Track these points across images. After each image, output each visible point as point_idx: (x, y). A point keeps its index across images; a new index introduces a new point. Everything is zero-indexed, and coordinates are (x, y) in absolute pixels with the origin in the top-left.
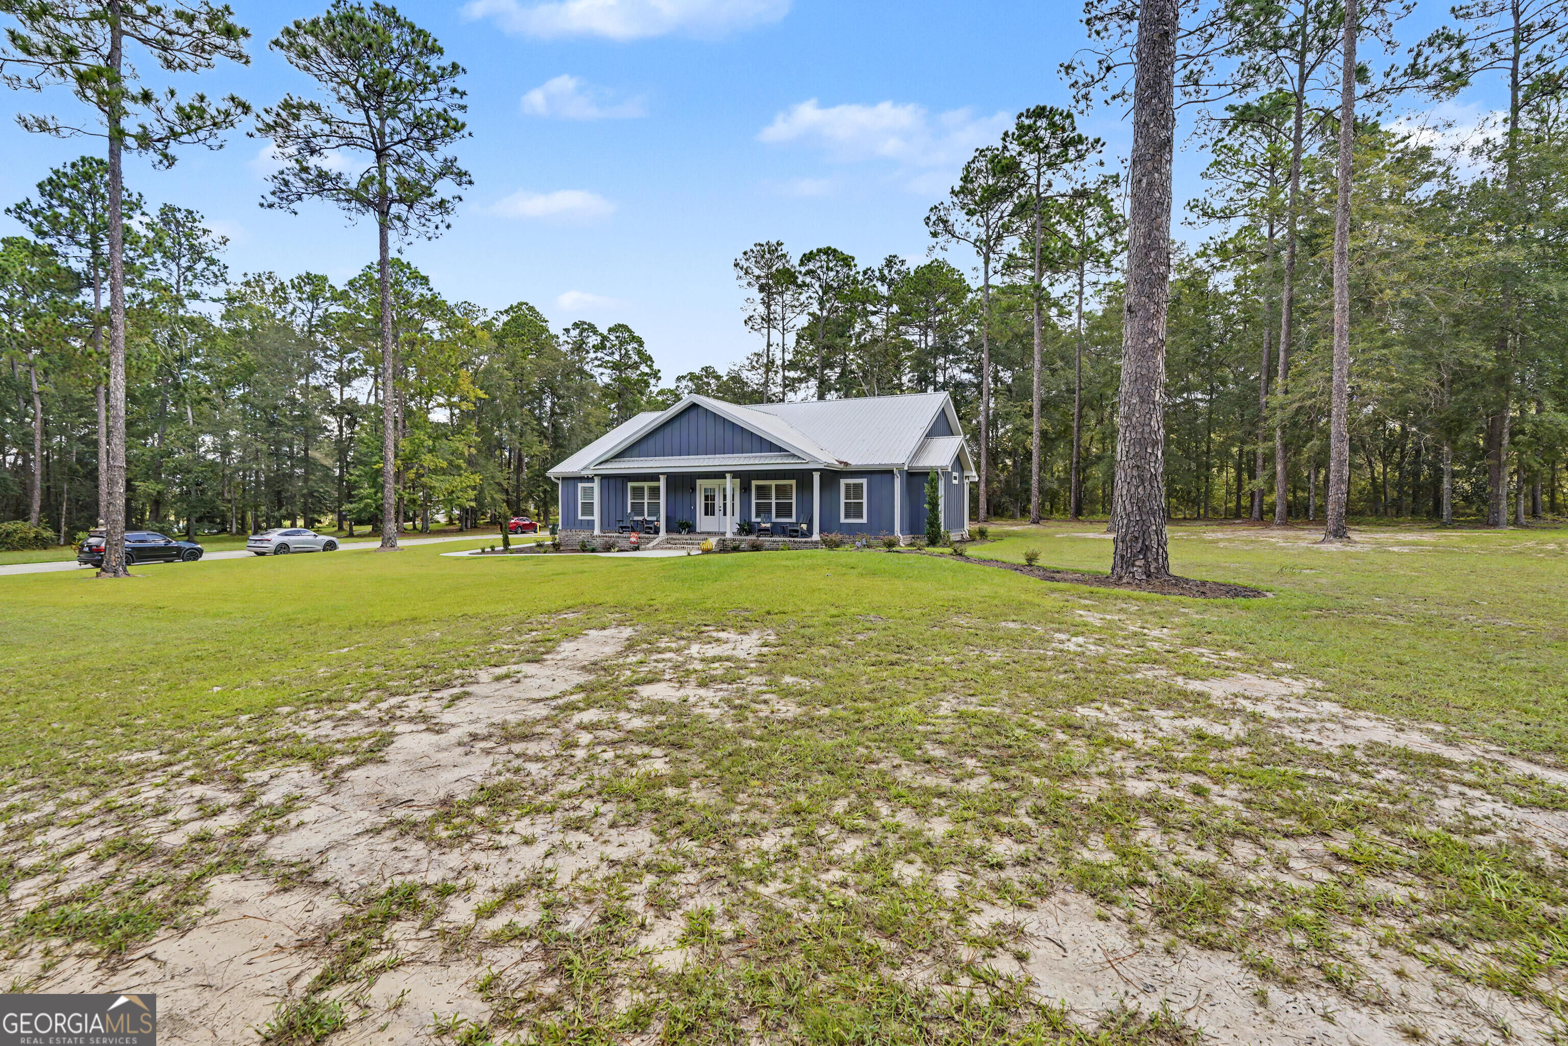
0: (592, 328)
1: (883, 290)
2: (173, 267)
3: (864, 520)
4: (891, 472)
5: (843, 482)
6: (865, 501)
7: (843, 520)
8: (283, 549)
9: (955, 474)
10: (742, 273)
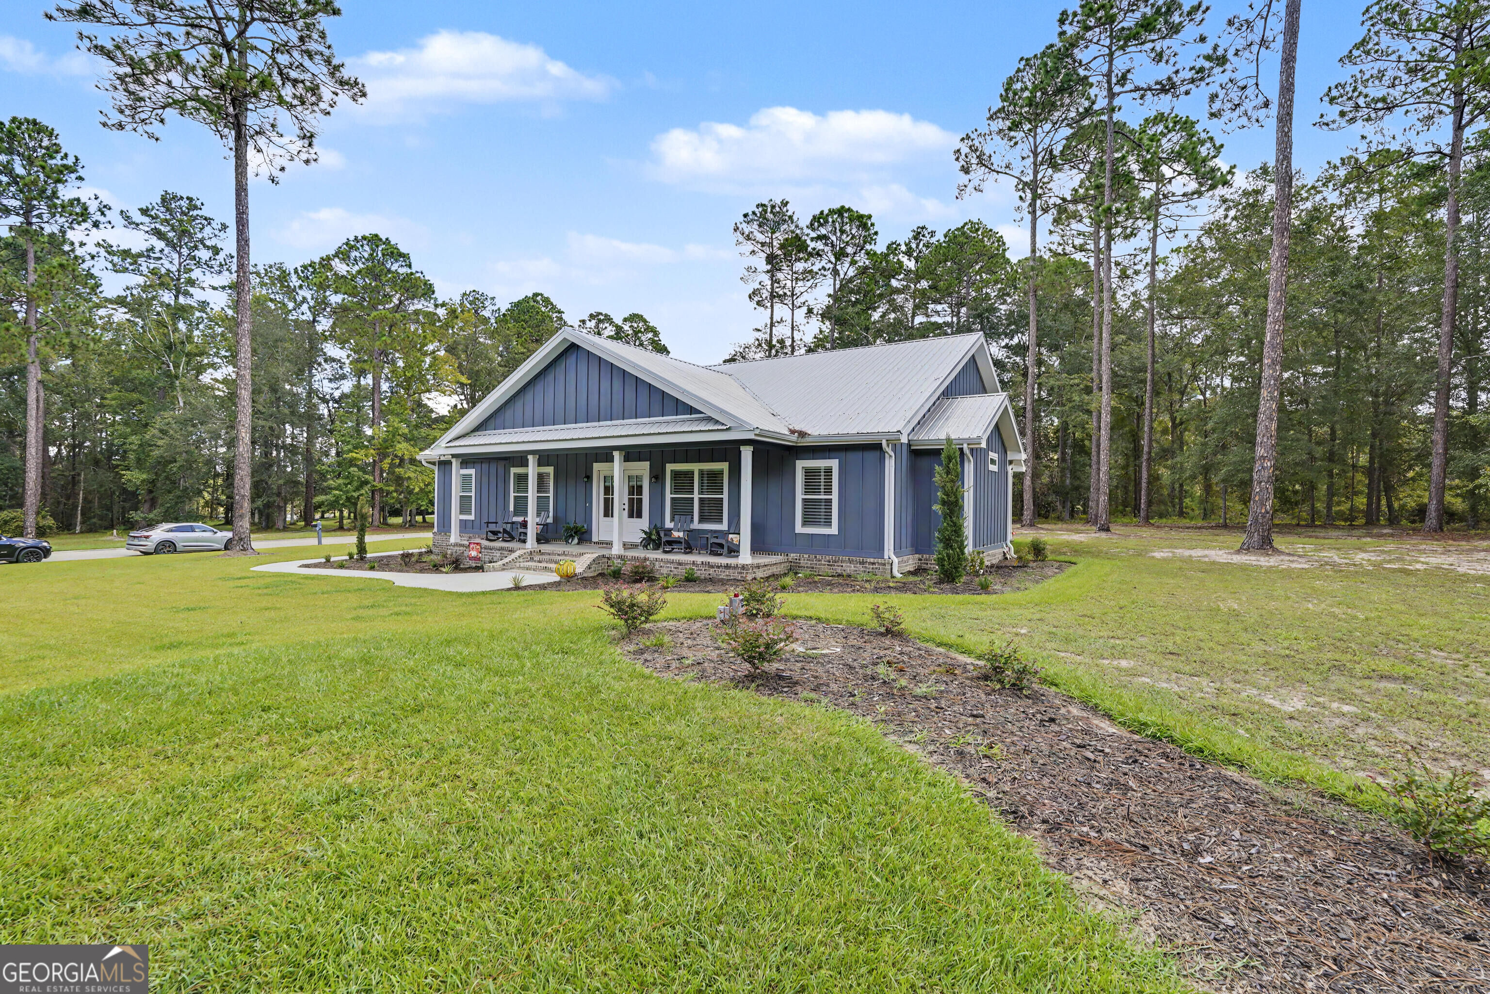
0: (608, 319)
1: (911, 264)
2: (176, 256)
3: (834, 530)
4: (878, 447)
5: (801, 465)
6: (835, 497)
7: (799, 529)
8: (167, 547)
9: (993, 455)
10: (741, 239)
